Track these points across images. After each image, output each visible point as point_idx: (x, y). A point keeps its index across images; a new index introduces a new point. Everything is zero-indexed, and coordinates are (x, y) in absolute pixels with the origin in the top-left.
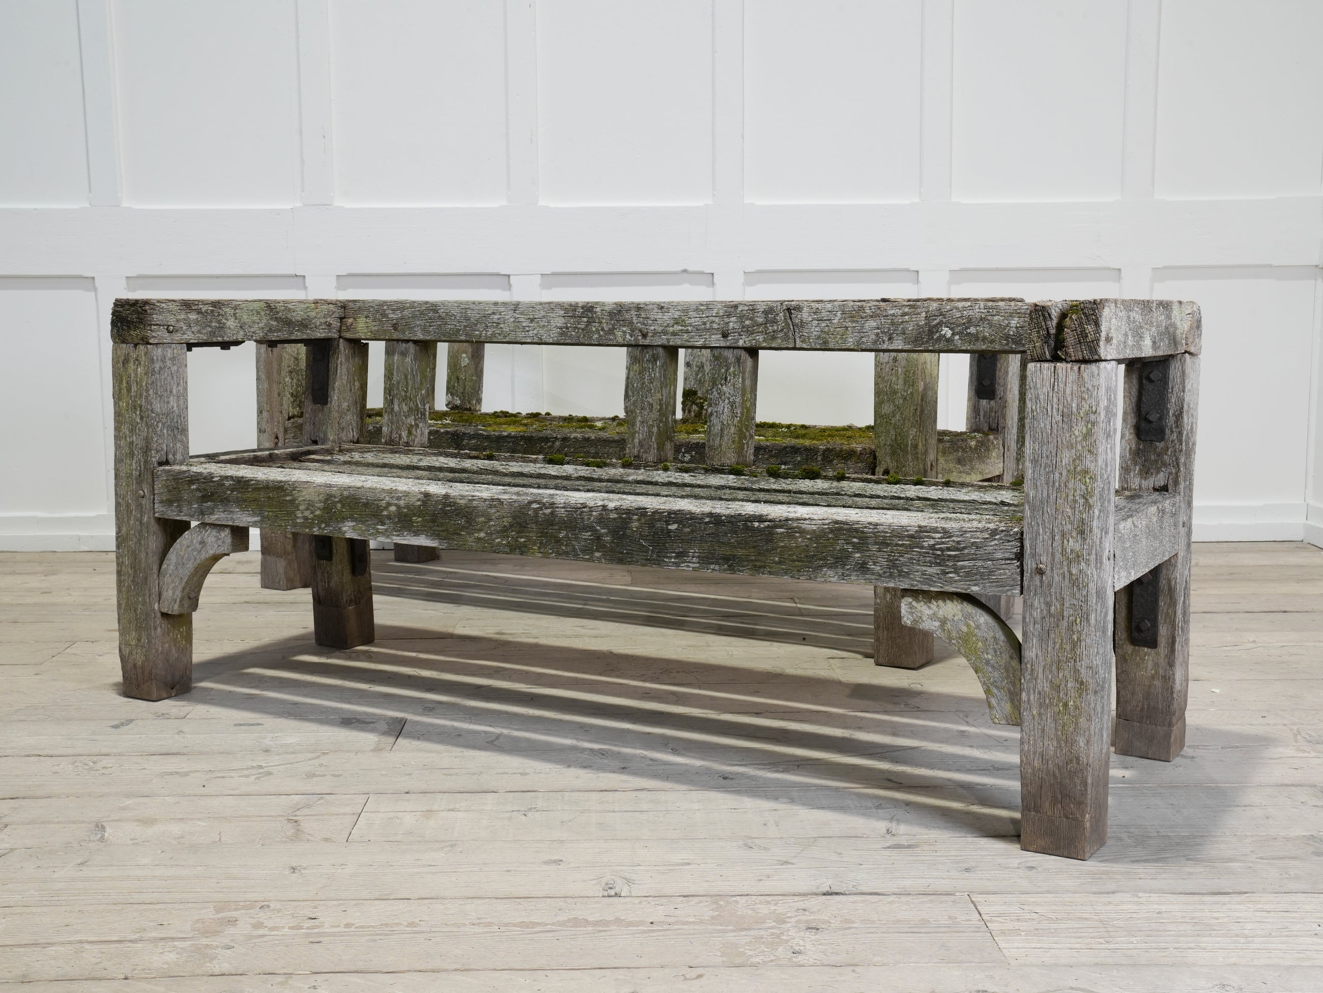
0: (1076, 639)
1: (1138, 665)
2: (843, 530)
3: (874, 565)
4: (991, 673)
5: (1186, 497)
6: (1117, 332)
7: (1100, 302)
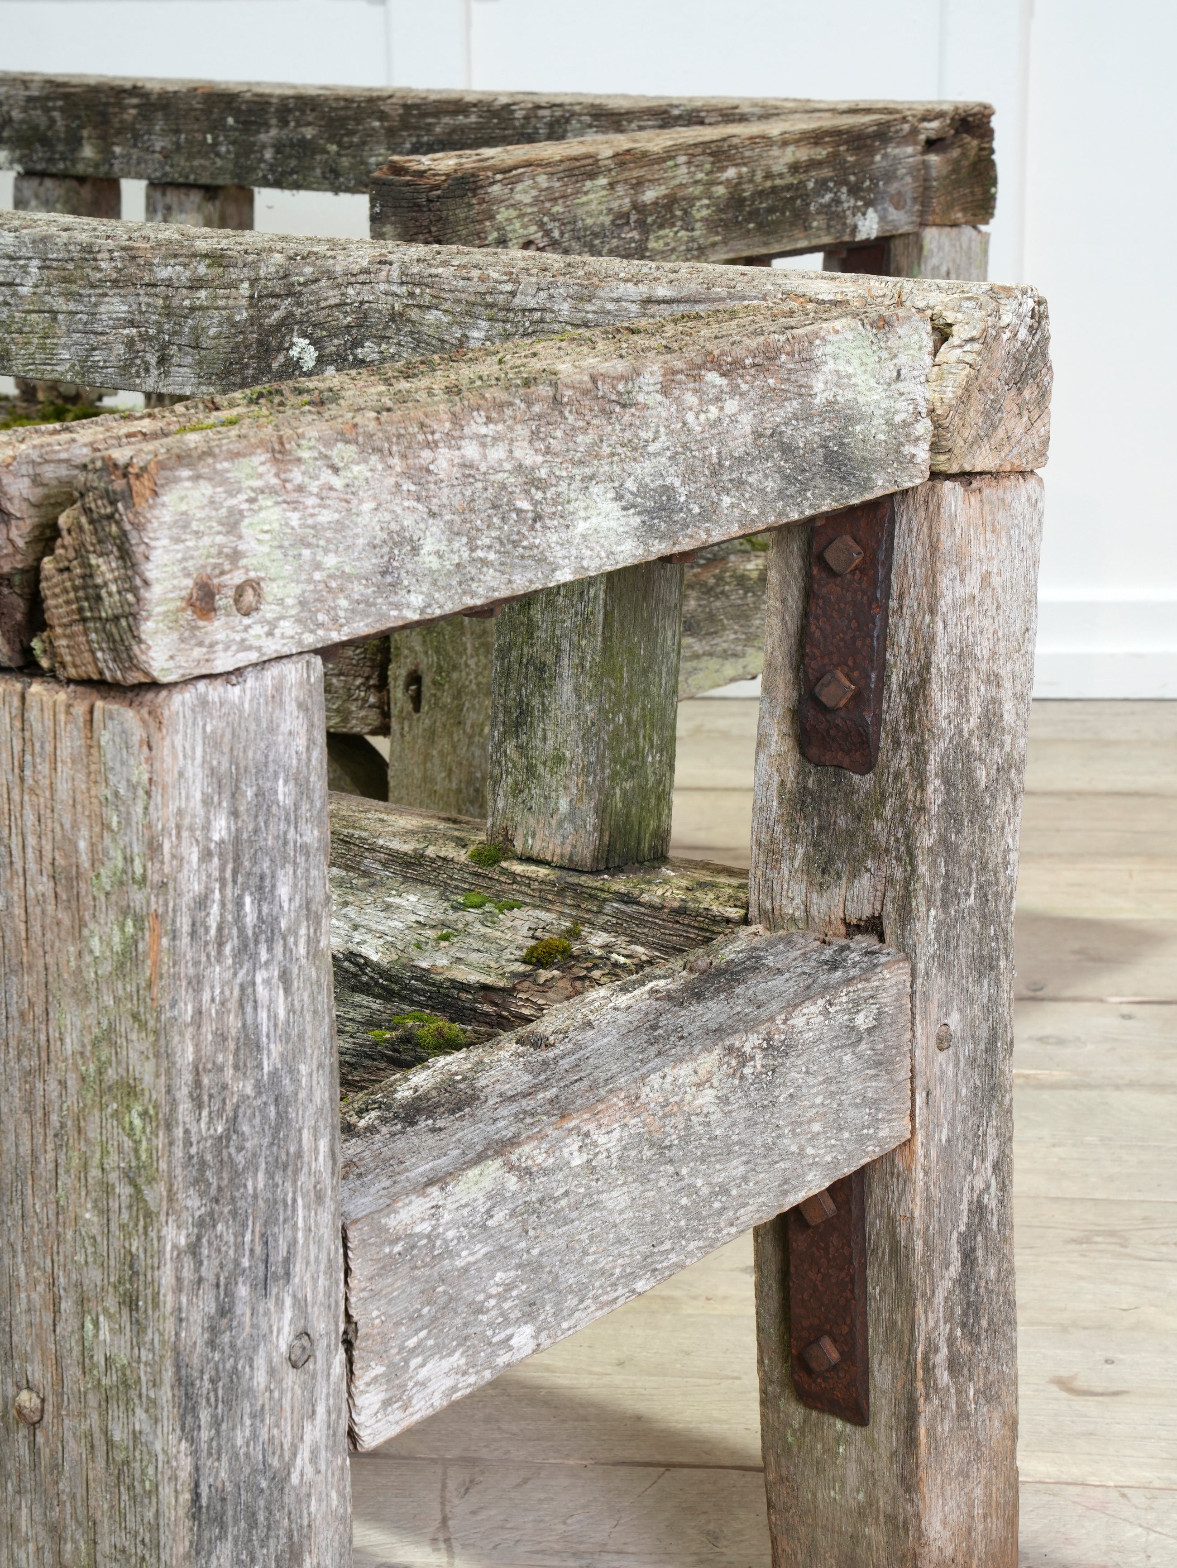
5: (962, 950)
6: (306, 553)
7: (144, 469)
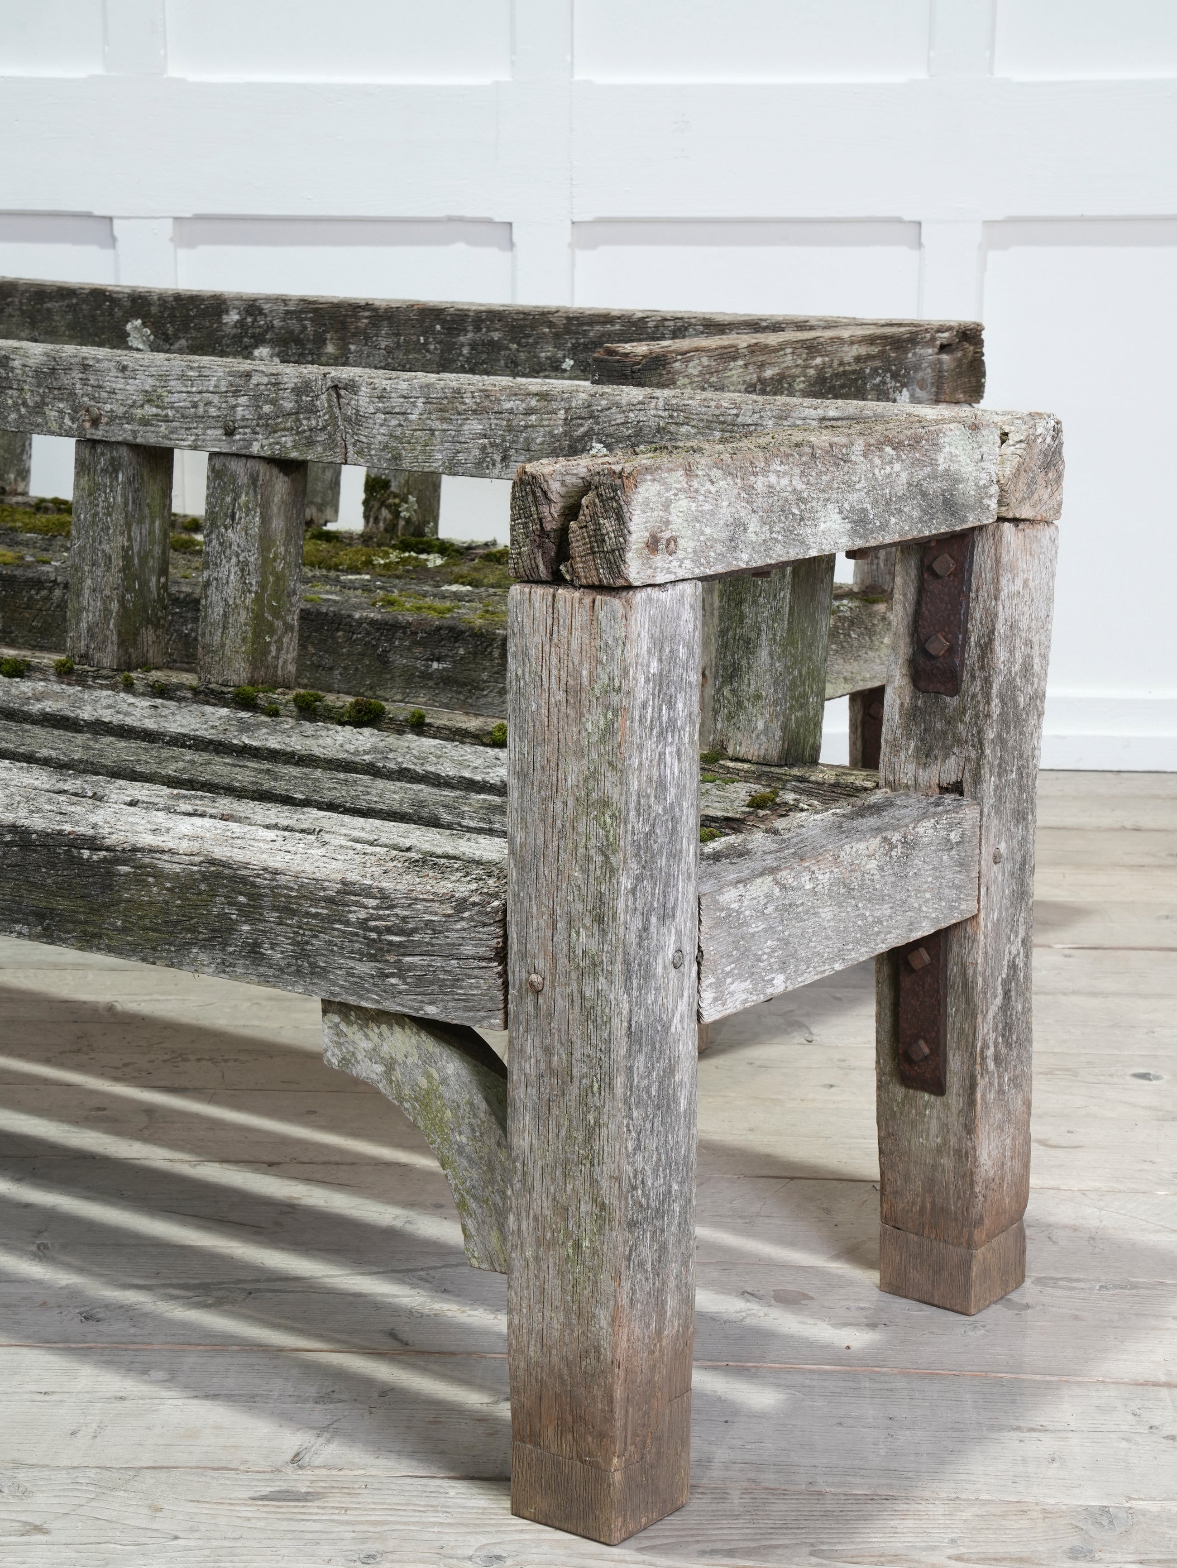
0: (592, 1122)
1: (913, 1124)
2: (224, 878)
3: (272, 948)
4: (466, 1170)
5: (1008, 805)
6: (698, 525)
7: (630, 474)
